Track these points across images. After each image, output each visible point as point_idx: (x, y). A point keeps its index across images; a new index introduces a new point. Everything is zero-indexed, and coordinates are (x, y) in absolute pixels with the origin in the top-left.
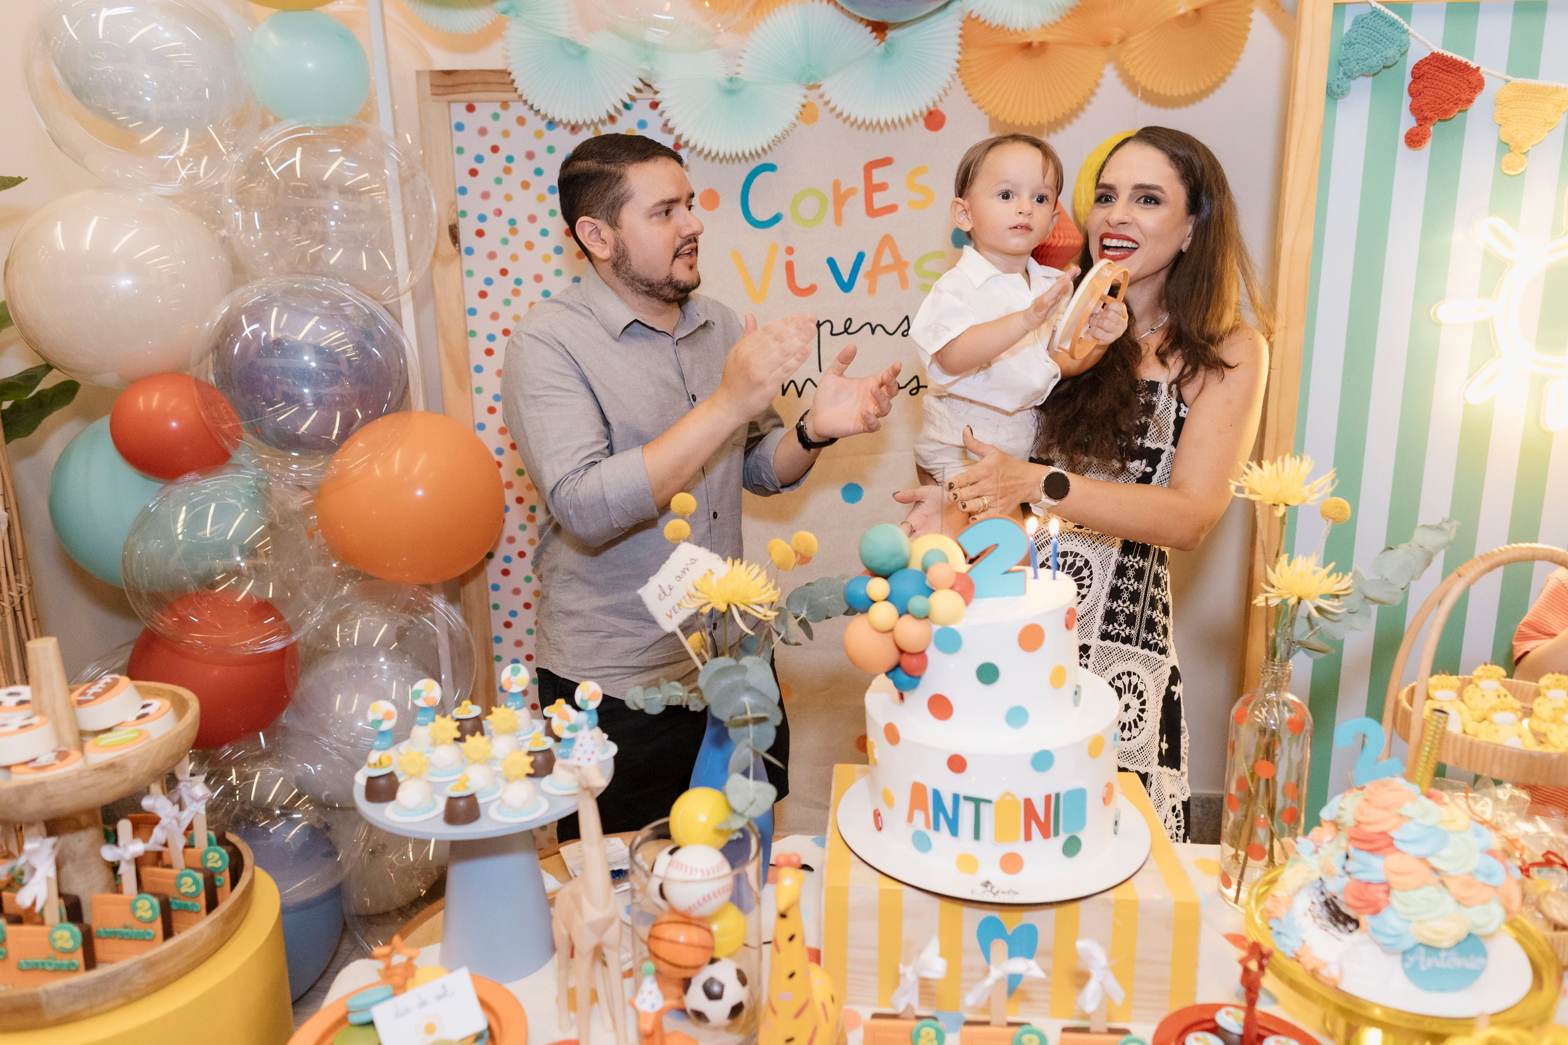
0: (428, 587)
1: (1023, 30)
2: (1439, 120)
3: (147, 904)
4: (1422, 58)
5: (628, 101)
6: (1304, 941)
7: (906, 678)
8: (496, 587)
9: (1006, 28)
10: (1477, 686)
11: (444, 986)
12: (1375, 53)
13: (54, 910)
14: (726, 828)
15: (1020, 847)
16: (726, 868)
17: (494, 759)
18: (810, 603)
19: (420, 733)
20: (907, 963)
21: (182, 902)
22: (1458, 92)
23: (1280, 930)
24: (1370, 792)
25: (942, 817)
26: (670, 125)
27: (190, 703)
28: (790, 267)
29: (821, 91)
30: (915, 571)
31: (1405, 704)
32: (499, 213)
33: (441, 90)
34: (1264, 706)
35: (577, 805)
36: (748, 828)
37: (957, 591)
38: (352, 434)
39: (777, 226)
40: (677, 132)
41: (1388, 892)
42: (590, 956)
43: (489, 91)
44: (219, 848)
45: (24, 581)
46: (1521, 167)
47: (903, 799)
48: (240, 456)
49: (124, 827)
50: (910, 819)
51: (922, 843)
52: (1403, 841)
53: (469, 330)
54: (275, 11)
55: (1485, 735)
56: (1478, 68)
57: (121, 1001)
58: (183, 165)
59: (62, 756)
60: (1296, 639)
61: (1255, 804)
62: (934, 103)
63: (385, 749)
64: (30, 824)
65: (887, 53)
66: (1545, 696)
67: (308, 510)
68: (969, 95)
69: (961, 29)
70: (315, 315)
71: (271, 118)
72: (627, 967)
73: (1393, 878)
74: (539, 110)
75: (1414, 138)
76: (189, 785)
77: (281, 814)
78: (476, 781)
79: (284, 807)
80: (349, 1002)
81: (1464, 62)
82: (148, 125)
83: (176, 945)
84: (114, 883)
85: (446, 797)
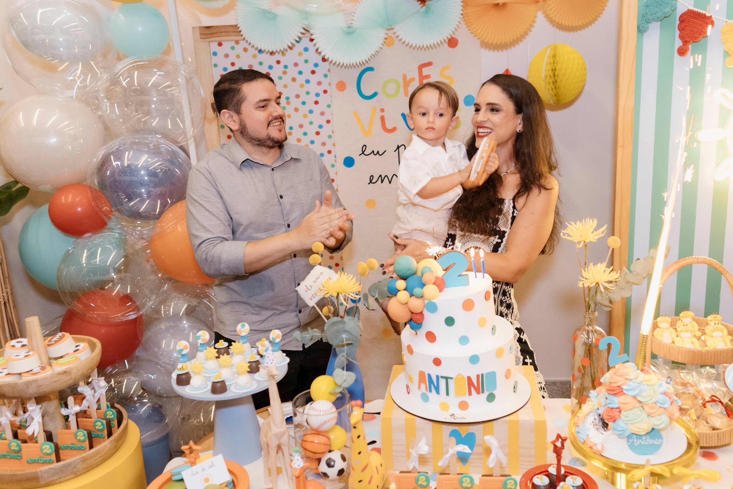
0: (208, 285)
2: (693, 42)
3: (82, 434)
4: (683, 12)
5: (298, 39)
6: (588, 435)
7: (416, 324)
10: (682, 320)
11: (212, 462)
12: (659, 11)
13: (42, 437)
14: (334, 392)
15: (467, 398)
16: (334, 409)
17: (233, 365)
18: (379, 291)
19: (200, 355)
20: (413, 448)
21: (97, 433)
22: (701, 28)
23: (580, 431)
24: (617, 369)
25: (432, 386)
26: (319, 50)
27: (97, 344)
28: (382, 118)
29: (394, 31)
30: (419, 276)
33: (205, 36)
34: (586, 333)
35: (268, 385)
36: (343, 392)
37: (436, 286)
38: (166, 210)
39: (375, 98)
40: (323, 53)
41: (620, 412)
42: (276, 449)
43: (228, 36)
44: (112, 409)
45: (9, 288)
47: (416, 378)
48: (111, 224)
49: (71, 400)
50: (419, 387)
51: (425, 398)
52: (626, 390)
56: (711, 16)
57: (73, 476)
58: (78, 80)
59: (43, 368)
60: (599, 302)
62: (451, 35)
63: (185, 362)
64: (30, 399)
65: (427, 12)
66: (710, 324)
67: (145, 248)
68: (469, 30)
70: (146, 154)
71: (122, 55)
73: (622, 406)
74: (254, 45)
75: (681, 51)
76: (97, 381)
77: (138, 400)
78: (225, 375)
79: (139, 396)
80: (172, 471)
81: (704, 13)
82: (62, 62)
83: (95, 451)
84: (66, 425)
85: (212, 382)
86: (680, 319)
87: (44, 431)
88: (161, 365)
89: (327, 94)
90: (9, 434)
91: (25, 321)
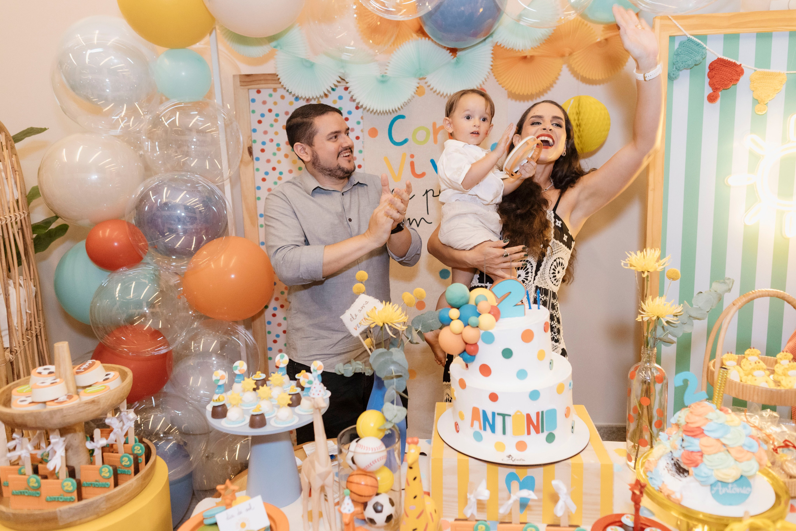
0: (236, 322)
1: (522, 50)
2: (723, 89)
3: (107, 470)
4: (713, 60)
5: (334, 87)
6: (663, 482)
7: (469, 356)
8: (269, 323)
9: (514, 49)
10: (747, 359)
11: (250, 505)
12: (690, 59)
13: (63, 473)
14: (383, 428)
15: (525, 438)
16: (384, 447)
17: (272, 398)
18: (423, 323)
19: (236, 386)
20: (471, 492)
21: (123, 470)
22: (731, 76)
23: (651, 476)
24: (692, 408)
25: (487, 424)
26: (354, 98)
27: (128, 373)
28: (412, 164)
29: (426, 80)
30: (472, 305)
31: (712, 368)
32: (272, 140)
33: (245, 84)
34: (644, 370)
35: (313, 419)
36: (393, 429)
37: (492, 315)
38: (201, 247)
39: (405, 145)
40: (357, 101)
41: (702, 456)
42: (319, 490)
43: (267, 84)
44: (140, 444)
45: (41, 321)
46: (764, 110)
47: (468, 416)
48: (147, 259)
49: (97, 432)
50: (472, 425)
51: (478, 437)
52: (708, 431)
53: (257, 197)
54: (166, 49)
55: (749, 381)
56: (740, 65)
57: (95, 516)
58: (122, 121)
59: (70, 397)
60: (657, 337)
61: (642, 419)
62: (480, 85)
63: (221, 393)
64: (53, 430)
65: (457, 62)
66: (780, 363)
67: (177, 286)
68: (497, 81)
69: (492, 50)
70: (184, 190)
71: (164, 98)
72: (336, 501)
73: (704, 449)
74: (291, 92)
75: (712, 98)
76: (126, 413)
77: (163, 436)
78: (264, 407)
79: (165, 433)
80: (204, 514)
81: (733, 62)
82: (107, 102)
83: (120, 490)
84: (91, 460)
85: (250, 415)
86: (744, 357)
87: (67, 466)
88: (188, 402)
89: (360, 140)
90: (28, 469)
91: (53, 346)
